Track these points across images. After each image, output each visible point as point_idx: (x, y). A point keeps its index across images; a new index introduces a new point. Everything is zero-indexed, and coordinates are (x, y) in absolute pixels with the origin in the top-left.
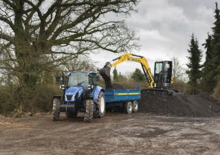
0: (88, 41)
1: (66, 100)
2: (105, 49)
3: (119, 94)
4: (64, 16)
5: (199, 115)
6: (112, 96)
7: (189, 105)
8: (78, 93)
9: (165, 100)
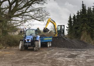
0: (28, 15)
1: (27, 41)
2: (35, 19)
3: (45, 39)
4: (19, 5)
5: (78, 48)
6: (43, 40)
7: (74, 44)
8: (31, 38)
9: (63, 42)
